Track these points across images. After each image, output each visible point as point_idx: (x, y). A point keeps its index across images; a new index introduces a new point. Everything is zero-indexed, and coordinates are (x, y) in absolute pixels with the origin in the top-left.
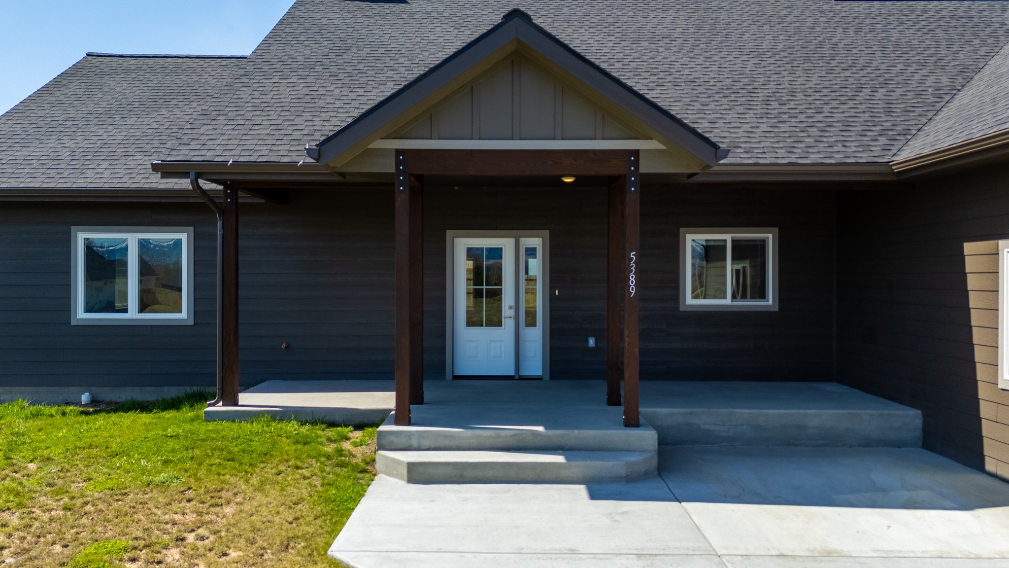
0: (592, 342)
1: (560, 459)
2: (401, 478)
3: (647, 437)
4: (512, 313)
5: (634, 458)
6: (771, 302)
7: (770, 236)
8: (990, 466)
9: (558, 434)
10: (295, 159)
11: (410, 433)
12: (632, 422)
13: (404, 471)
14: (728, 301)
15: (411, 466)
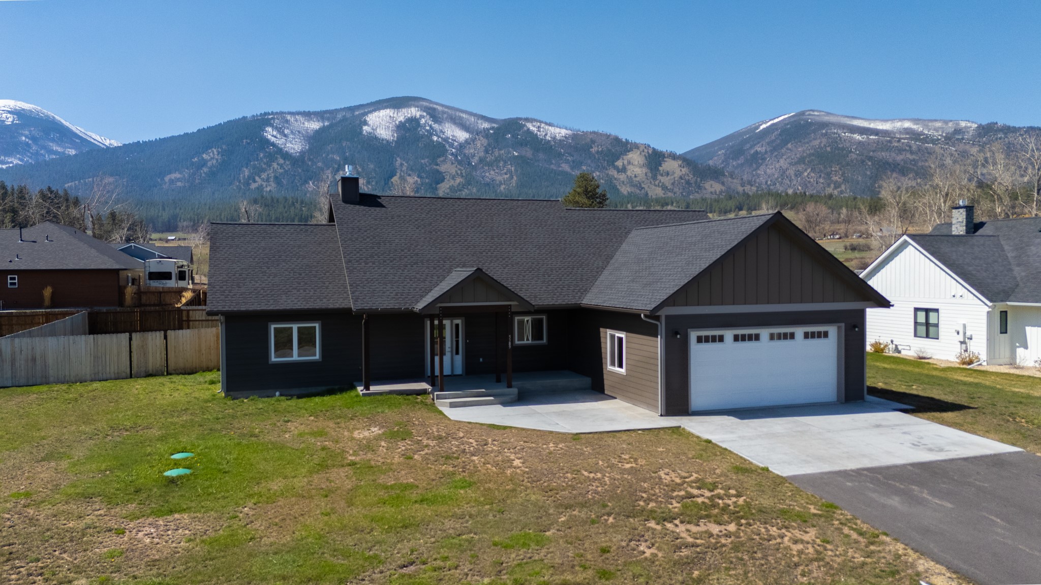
0: (481, 360)
1: (492, 398)
2: (447, 407)
3: (514, 391)
4: (450, 350)
5: (512, 396)
6: (545, 341)
7: (544, 317)
8: (606, 392)
9: (489, 391)
10: (401, 307)
11: (445, 394)
12: (510, 386)
13: (449, 405)
14: (530, 342)
15: (451, 403)
